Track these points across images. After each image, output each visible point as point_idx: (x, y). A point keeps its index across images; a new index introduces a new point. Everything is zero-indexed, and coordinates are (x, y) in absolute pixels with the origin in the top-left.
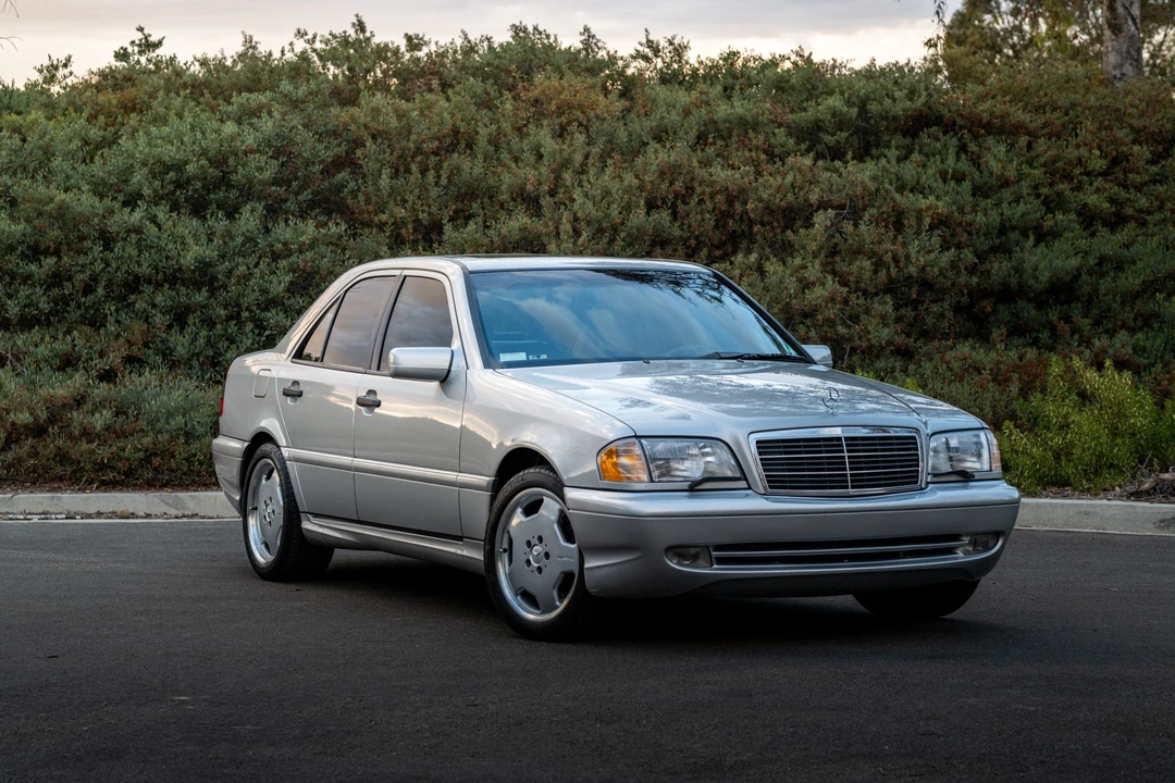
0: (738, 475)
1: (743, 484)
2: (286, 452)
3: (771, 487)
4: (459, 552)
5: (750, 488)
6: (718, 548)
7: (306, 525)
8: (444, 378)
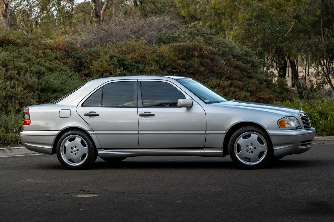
0: (299, 125)
1: (300, 127)
2: (90, 132)
3: (305, 128)
4: (201, 151)
5: (301, 128)
6: (302, 142)
7: (100, 152)
8: (189, 107)
